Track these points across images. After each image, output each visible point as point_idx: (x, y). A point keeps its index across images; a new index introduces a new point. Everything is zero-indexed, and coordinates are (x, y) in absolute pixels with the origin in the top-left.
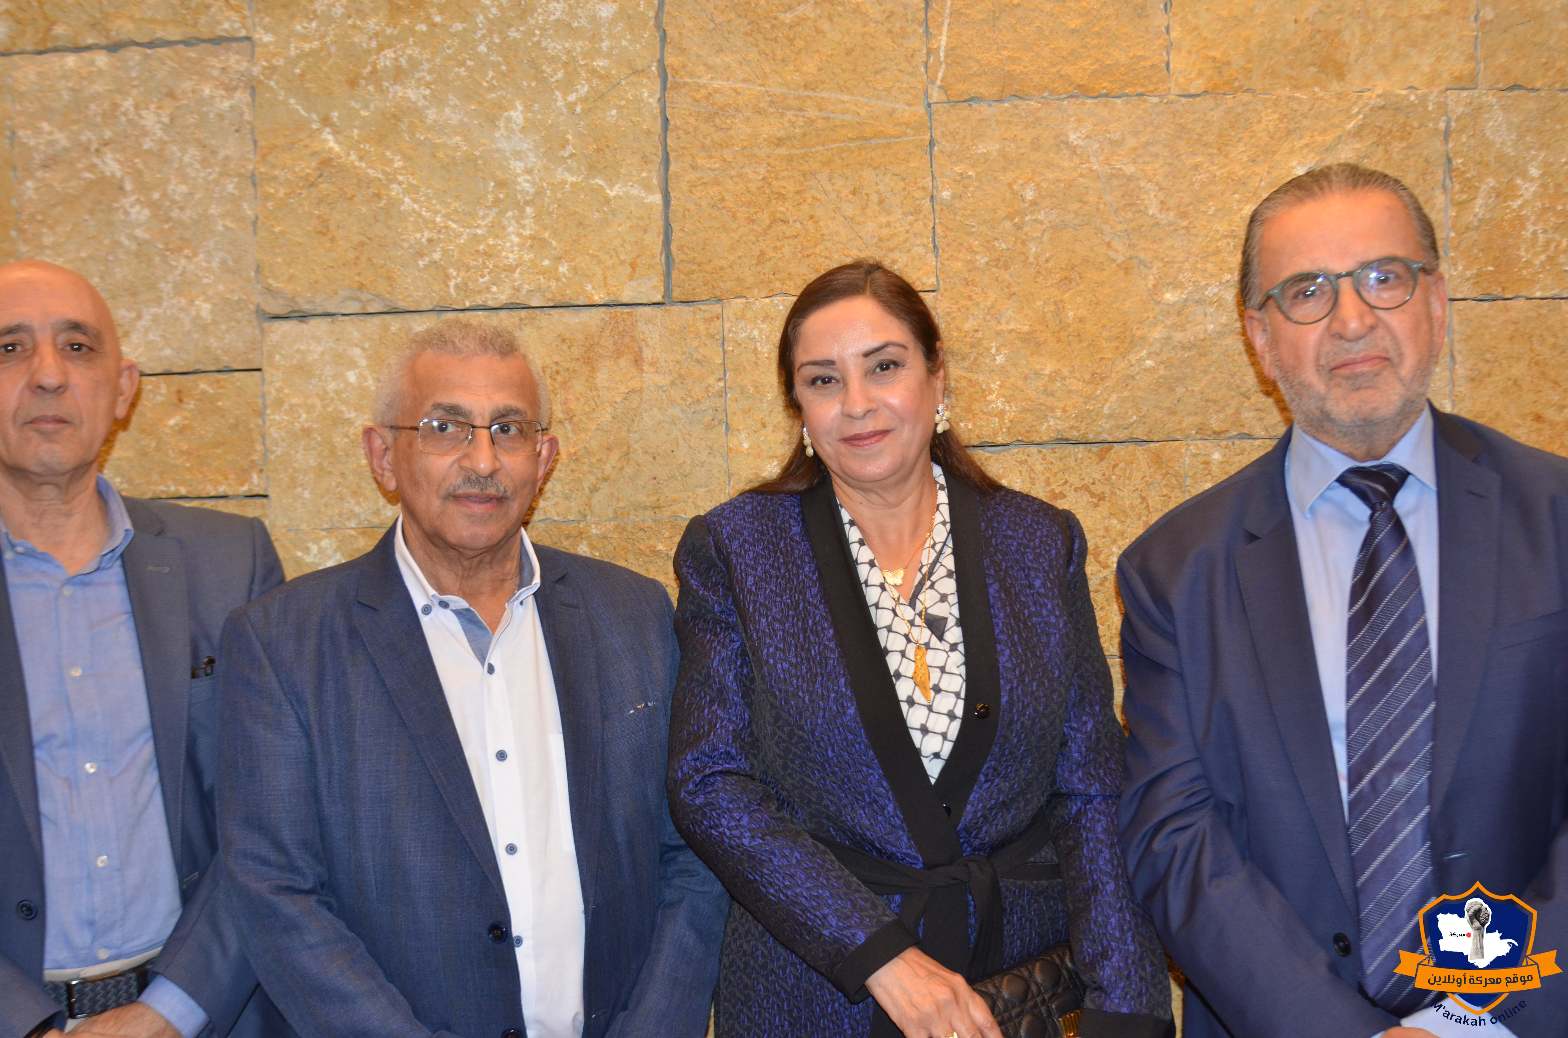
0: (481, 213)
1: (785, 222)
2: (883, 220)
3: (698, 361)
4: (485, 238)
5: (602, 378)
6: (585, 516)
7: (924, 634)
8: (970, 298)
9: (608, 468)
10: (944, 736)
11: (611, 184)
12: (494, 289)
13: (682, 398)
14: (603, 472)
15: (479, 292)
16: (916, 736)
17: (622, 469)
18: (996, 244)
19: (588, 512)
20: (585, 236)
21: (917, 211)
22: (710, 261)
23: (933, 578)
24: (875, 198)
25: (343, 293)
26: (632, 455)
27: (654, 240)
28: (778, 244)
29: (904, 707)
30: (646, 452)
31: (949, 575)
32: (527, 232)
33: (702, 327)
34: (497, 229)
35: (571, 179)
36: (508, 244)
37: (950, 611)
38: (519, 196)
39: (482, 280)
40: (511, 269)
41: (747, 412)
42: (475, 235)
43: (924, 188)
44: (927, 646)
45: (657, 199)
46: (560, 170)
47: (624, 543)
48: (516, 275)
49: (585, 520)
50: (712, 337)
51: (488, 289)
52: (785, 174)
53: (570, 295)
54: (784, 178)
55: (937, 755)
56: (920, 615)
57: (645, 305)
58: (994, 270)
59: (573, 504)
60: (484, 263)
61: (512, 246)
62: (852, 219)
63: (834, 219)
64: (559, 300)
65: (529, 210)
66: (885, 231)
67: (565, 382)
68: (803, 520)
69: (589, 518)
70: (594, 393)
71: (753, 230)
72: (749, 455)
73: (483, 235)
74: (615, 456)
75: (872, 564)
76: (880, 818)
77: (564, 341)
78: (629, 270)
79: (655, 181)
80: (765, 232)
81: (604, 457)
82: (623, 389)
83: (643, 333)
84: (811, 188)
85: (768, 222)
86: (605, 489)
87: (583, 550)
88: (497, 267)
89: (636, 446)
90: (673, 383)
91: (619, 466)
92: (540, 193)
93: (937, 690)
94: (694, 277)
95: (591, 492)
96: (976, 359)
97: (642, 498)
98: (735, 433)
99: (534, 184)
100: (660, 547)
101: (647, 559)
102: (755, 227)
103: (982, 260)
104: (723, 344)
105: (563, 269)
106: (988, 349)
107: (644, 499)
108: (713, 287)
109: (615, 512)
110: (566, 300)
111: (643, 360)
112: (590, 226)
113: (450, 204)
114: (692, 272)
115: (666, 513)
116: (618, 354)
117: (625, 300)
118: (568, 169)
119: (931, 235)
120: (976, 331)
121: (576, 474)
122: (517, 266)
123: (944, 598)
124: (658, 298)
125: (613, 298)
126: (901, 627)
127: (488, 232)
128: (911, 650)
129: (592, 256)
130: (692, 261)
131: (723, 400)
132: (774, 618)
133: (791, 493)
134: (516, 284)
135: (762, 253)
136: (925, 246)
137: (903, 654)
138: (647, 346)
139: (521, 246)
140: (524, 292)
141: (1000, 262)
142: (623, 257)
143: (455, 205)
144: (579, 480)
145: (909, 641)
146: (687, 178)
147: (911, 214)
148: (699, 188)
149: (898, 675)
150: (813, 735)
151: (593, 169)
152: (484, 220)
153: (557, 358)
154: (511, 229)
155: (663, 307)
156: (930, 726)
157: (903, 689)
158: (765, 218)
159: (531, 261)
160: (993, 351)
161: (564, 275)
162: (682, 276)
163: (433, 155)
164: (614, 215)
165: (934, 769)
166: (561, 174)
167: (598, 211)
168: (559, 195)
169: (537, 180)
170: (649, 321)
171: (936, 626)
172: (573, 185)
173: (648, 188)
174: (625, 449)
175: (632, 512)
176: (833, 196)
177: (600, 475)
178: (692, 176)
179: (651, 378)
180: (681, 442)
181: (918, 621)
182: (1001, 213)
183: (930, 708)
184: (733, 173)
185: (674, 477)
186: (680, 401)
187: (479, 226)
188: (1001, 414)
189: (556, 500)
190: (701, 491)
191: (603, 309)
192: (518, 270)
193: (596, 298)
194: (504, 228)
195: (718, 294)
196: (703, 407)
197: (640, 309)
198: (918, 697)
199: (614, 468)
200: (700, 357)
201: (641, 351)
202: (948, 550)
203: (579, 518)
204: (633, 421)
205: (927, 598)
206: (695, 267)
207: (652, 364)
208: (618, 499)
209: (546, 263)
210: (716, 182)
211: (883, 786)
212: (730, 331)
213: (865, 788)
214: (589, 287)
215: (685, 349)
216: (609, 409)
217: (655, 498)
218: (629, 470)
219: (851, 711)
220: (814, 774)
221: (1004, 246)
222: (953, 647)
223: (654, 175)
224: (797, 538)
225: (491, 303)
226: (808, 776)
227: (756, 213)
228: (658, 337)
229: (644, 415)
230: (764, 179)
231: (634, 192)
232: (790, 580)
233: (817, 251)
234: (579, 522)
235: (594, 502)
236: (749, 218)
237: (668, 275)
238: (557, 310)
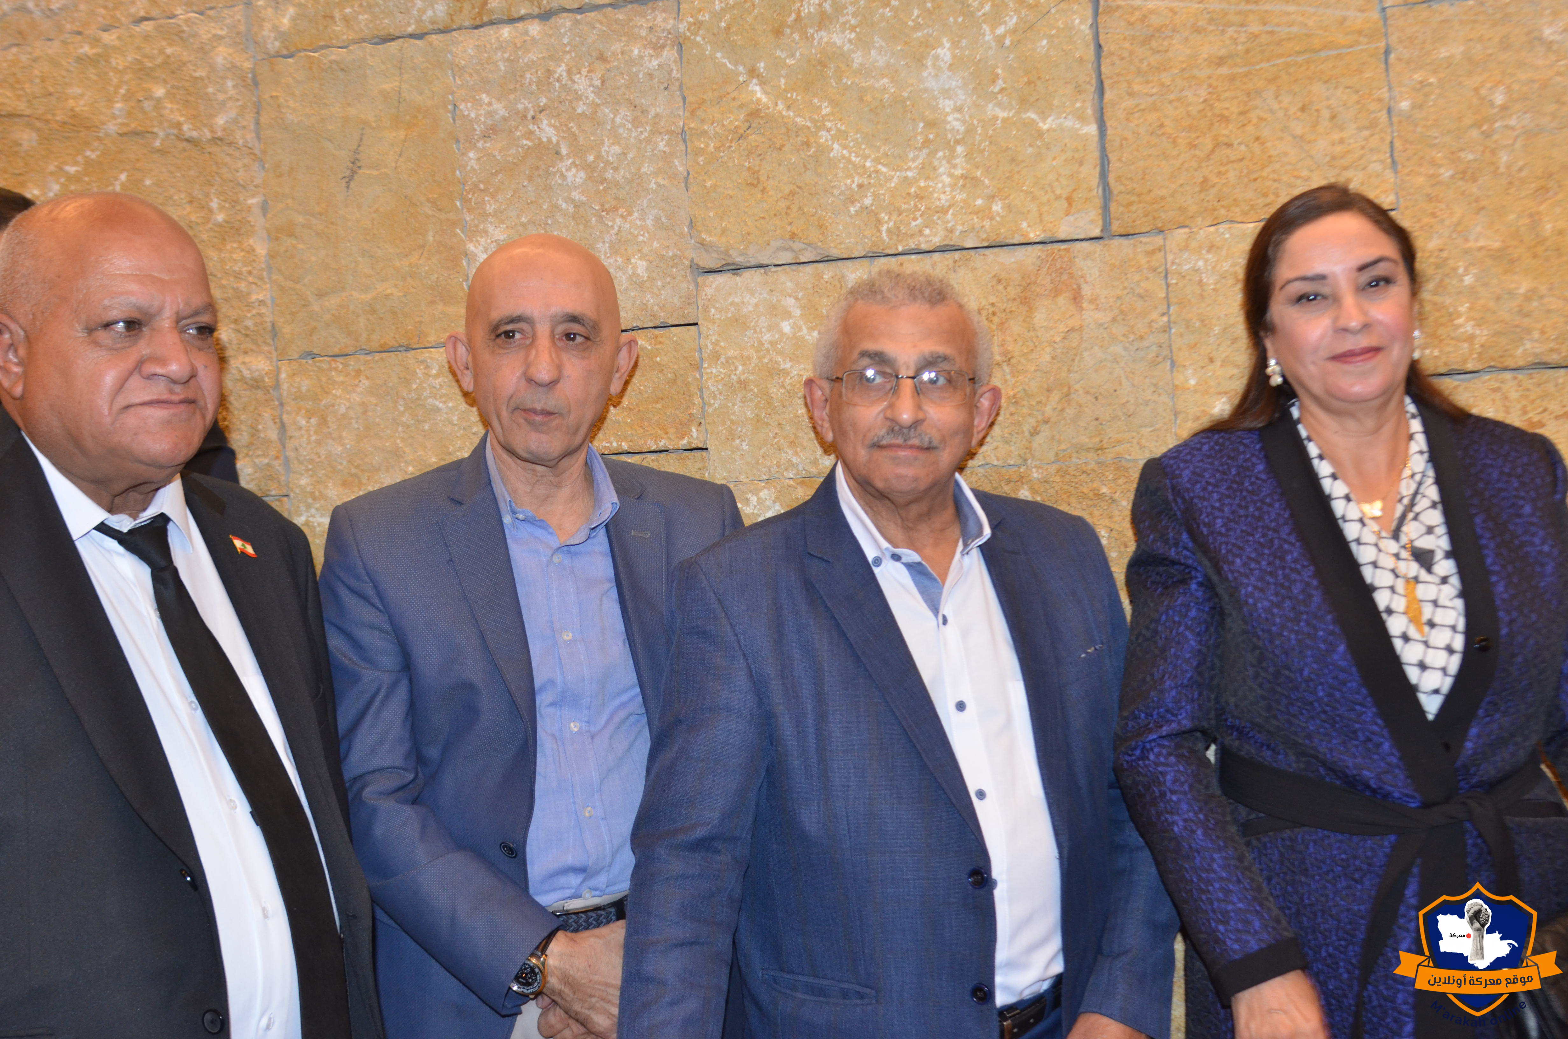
0: (911, 155)
1: (1229, 145)
2: (1336, 136)
3: (1140, 296)
4: (916, 180)
5: (1040, 317)
6: (1026, 460)
7: (1413, 568)
8: (1433, 215)
9: (1048, 409)
10: (1444, 670)
11: (1044, 116)
12: (927, 231)
13: (1124, 335)
14: (1043, 414)
15: (912, 236)
16: (1413, 674)
17: (1063, 410)
18: (1462, 155)
19: (1028, 455)
20: (1018, 172)
21: (1372, 125)
22: (1150, 191)
23: (1417, 509)
24: (1326, 114)
25: (779, 243)
26: (1073, 396)
27: (1090, 173)
28: (1223, 169)
29: (1398, 644)
30: (1087, 393)
31: (1434, 505)
32: (958, 172)
33: (1143, 260)
34: (928, 170)
35: (1002, 114)
36: (940, 185)
37: (1440, 543)
38: (949, 136)
39: (914, 223)
40: (944, 211)
41: (1193, 346)
42: (906, 178)
43: (1380, 100)
44: (1416, 580)
45: (1092, 129)
46: (990, 106)
47: (1066, 487)
48: (949, 216)
49: (1026, 464)
50: (1154, 270)
51: (920, 232)
52: (1227, 94)
53: (1005, 234)
54: (1226, 99)
55: (1436, 691)
56: (1404, 547)
57: (1082, 240)
58: (1460, 183)
59: (1013, 448)
60: (915, 206)
61: (944, 187)
62: (1301, 137)
63: (1281, 139)
64: (993, 239)
65: (960, 149)
66: (1339, 149)
67: (1002, 324)
69: (1029, 462)
70: (1032, 334)
71: (1195, 156)
72: (1196, 391)
73: (914, 178)
74: (1055, 396)
75: (1347, 498)
76: (1376, 757)
77: (999, 281)
78: (1066, 205)
79: (1089, 111)
80: (1208, 157)
81: (1044, 399)
82: (1062, 328)
83: (1082, 269)
84: (1256, 108)
85: (1210, 147)
86: (1045, 432)
87: (1024, 494)
88: (929, 209)
89: (1077, 386)
90: (1114, 320)
91: (1060, 407)
92: (970, 131)
93: (1432, 624)
94: (1134, 208)
95: (1032, 435)
96: (1441, 281)
97: (1084, 439)
98: (1181, 369)
99: (964, 122)
100: (1104, 490)
101: (1090, 503)
102: (1197, 152)
103: (1446, 173)
104: (1166, 277)
105: (997, 207)
106: (1455, 269)
107: (1087, 440)
108: (1154, 218)
109: (1057, 455)
110: (1000, 240)
111: (1082, 297)
112: (1023, 161)
113: (879, 147)
114: (1131, 204)
115: (1110, 455)
116: (1056, 292)
117: (1062, 236)
118: (999, 105)
119: (1388, 150)
120: (1441, 250)
121: (1016, 417)
122: (950, 207)
123: (1430, 530)
124: (1097, 232)
125: (1049, 234)
126: (1387, 562)
127: (919, 174)
128: (1400, 585)
129: (1026, 192)
130: (1131, 192)
131: (1167, 335)
132: (1249, 558)
133: (1250, 430)
134: (950, 225)
135: (1205, 180)
136: (1382, 162)
137: (1392, 589)
138: (1086, 282)
139: (953, 186)
140: (957, 233)
141: (1467, 174)
142: (1058, 192)
143: (885, 148)
144: (1019, 424)
145: (1397, 576)
146: (1123, 105)
147: (1367, 128)
148: (1136, 115)
149: (1389, 611)
150: (1301, 674)
151: (1024, 103)
152: (916, 160)
153: (992, 299)
154: (942, 170)
155: (1101, 242)
156: (1428, 661)
157: (1396, 625)
158: (1207, 143)
159: (964, 201)
160: (1461, 271)
161: (998, 214)
162: (1121, 209)
163: (861, 99)
164: (1048, 149)
165: (1432, 705)
166: (991, 110)
167: (1031, 145)
168: (991, 132)
169: (967, 117)
170: (1087, 256)
171: (1424, 558)
172: (1004, 120)
173: (1082, 118)
174: (1065, 390)
175: (1074, 455)
176: (1280, 114)
177: (1040, 418)
178: (1129, 103)
179: (1091, 316)
180: (1124, 380)
181: (1405, 554)
182: (1468, 121)
183: (1426, 644)
184: (1172, 97)
185: (1115, 418)
186: (1122, 338)
187: (909, 169)
188: (1471, 338)
189: (995, 444)
190: (1145, 431)
191: (1040, 246)
192: (951, 212)
193: (1032, 235)
194: (935, 169)
195: (1160, 225)
196: (1146, 343)
197: (1078, 245)
198: (1413, 633)
199: (1054, 409)
200: (1142, 291)
201: (1079, 288)
202: (1430, 481)
203: (1019, 462)
204: (1073, 360)
205: (1412, 531)
206: (1134, 198)
207: (1092, 301)
208: (1059, 442)
209: (979, 202)
210: (1154, 108)
211: (1376, 724)
212: (1173, 263)
213: (1358, 726)
214: (1024, 225)
215: (1126, 284)
216: (1048, 350)
217: (1097, 440)
218: (1070, 412)
219: (1342, 648)
220: (1302, 714)
221: (1471, 157)
222: (1445, 580)
223: (1089, 104)
224: (1263, 476)
225: (924, 247)
226: (1294, 716)
227: (1198, 137)
228: (1097, 273)
229: (1085, 354)
230: (1205, 101)
231: (1069, 123)
232: (1260, 519)
233: (1265, 174)
234: (1019, 466)
235: (1035, 445)
236: (1190, 143)
237: (1105, 209)
238: (991, 250)
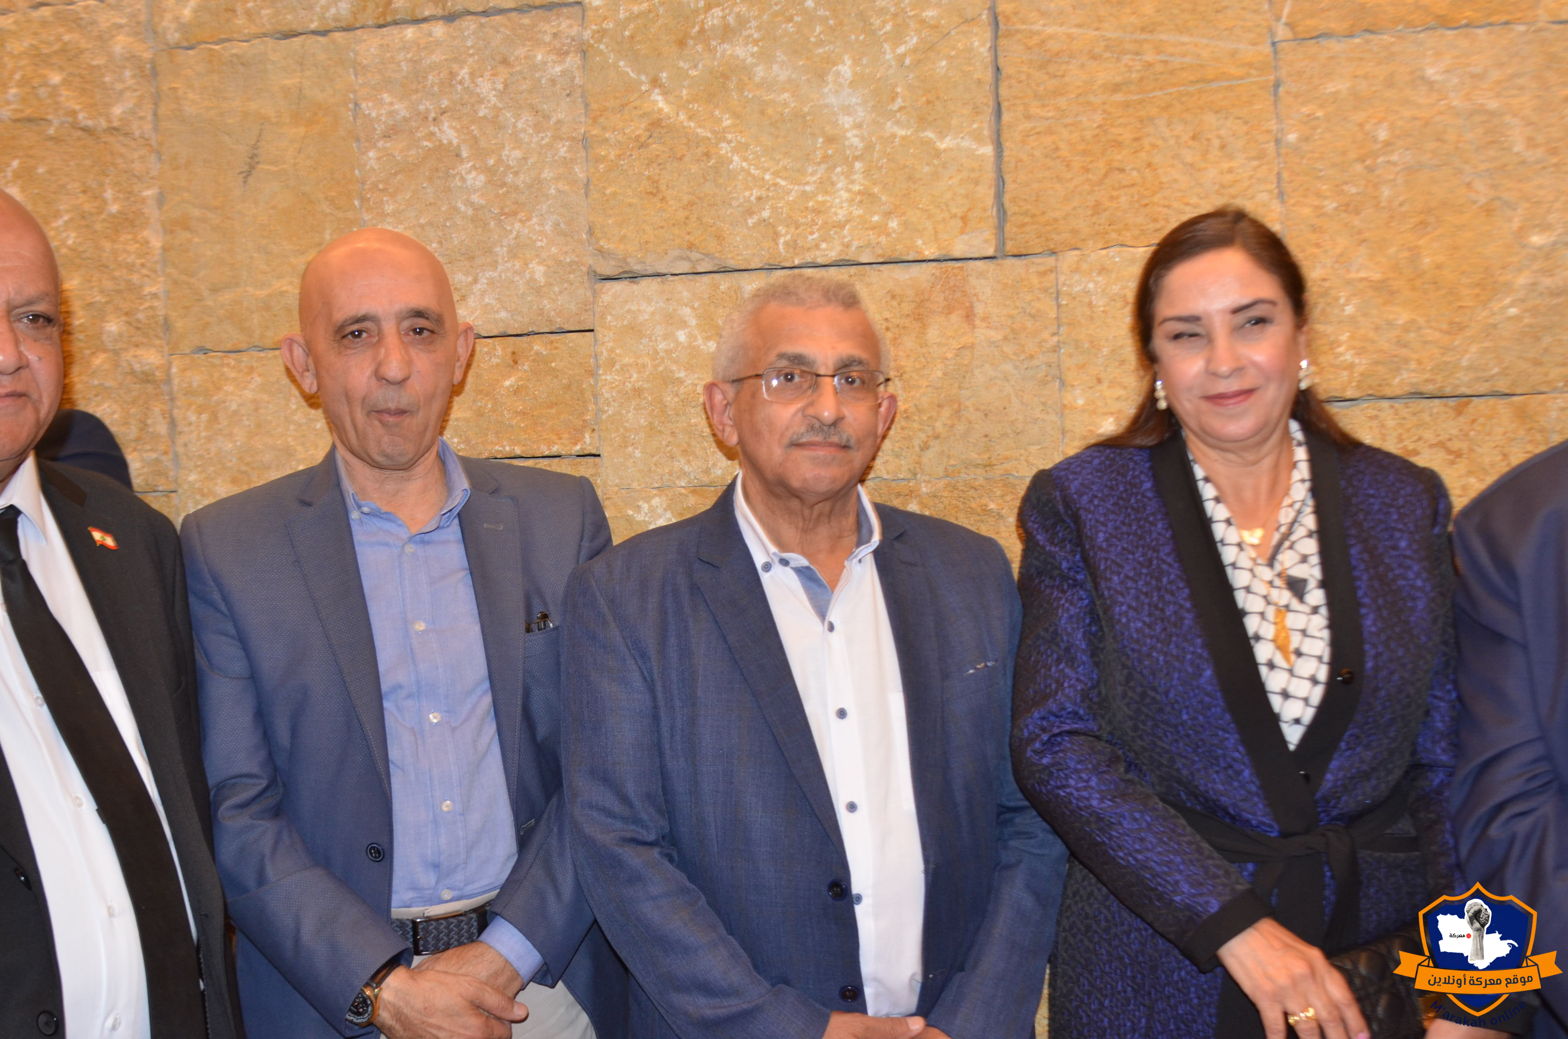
0: (810, 170)
1: (1121, 170)
2: (1226, 165)
3: (1032, 316)
4: (814, 194)
5: (933, 334)
6: (915, 474)
7: (1285, 597)
8: (1318, 245)
9: (938, 425)
10: (1306, 700)
11: (942, 135)
12: (824, 245)
13: (1015, 354)
14: (934, 430)
15: (809, 249)
16: (1276, 703)
17: (952, 426)
18: (1346, 188)
19: (918, 470)
20: (915, 190)
21: (1261, 156)
22: (1043, 213)
23: (1293, 538)
24: (1216, 143)
25: (676, 253)
26: (963, 412)
27: (986, 193)
28: (1115, 194)
29: (1264, 671)
30: (977, 409)
31: (1310, 534)
32: (856, 188)
33: (1035, 280)
34: (826, 185)
35: (901, 132)
36: (837, 201)
37: (1311, 572)
38: (848, 152)
39: (810, 238)
40: (841, 226)
41: (1082, 367)
42: (804, 192)
43: (1268, 132)
44: (1287, 607)
45: (988, 150)
46: (889, 124)
47: (954, 502)
48: (846, 232)
49: (915, 478)
50: (1046, 290)
51: (817, 246)
52: (1121, 121)
53: (900, 251)
54: (1119, 125)
55: (1297, 721)
56: (1278, 575)
57: (976, 259)
58: (1344, 215)
59: (903, 462)
60: (813, 220)
61: (841, 202)
62: (1192, 165)
63: (1173, 166)
64: (889, 255)
65: (858, 165)
66: (1227, 178)
67: (895, 339)
68: (1154, 476)
69: (919, 476)
70: (924, 350)
71: (1088, 180)
72: (1083, 411)
73: (812, 192)
74: (946, 412)
75: (1228, 522)
76: (1236, 784)
77: (893, 297)
78: (961, 224)
79: (986, 133)
80: (1101, 182)
81: (934, 414)
82: (955, 345)
83: (975, 288)
84: (1148, 135)
85: (1103, 171)
86: (936, 447)
87: (913, 507)
88: (826, 223)
89: (968, 403)
90: (1005, 338)
91: (949, 422)
92: (869, 147)
93: (1299, 653)
94: (1028, 229)
95: (922, 449)
96: (1323, 309)
97: (974, 455)
98: (1069, 389)
99: (863, 139)
100: (992, 506)
101: (977, 518)
102: (1090, 176)
103: (1330, 206)
104: (1057, 298)
105: (893, 224)
106: (1337, 299)
107: (976, 456)
108: (1047, 240)
109: (946, 470)
110: (896, 256)
111: (974, 315)
112: (920, 179)
113: (779, 160)
114: (1023, 225)
115: (998, 471)
116: (949, 310)
117: (957, 254)
118: (898, 123)
119: (1275, 181)
120: (1324, 280)
121: (906, 432)
122: (847, 221)
123: (1304, 559)
124: (990, 252)
125: (943, 252)
126: (1260, 588)
127: (817, 188)
128: (1271, 612)
129: (922, 210)
130: (1025, 213)
131: (1056, 355)
132: (1127, 577)
133: (1141, 448)
134: (846, 240)
135: (1098, 204)
136: (1270, 192)
137: (1262, 614)
138: (979, 301)
139: (851, 201)
140: (853, 249)
141: (1350, 207)
142: (954, 210)
143: (785, 162)
144: (909, 438)
145: (1269, 603)
146: (1020, 128)
147: (1254, 158)
148: (1032, 138)
149: (1257, 638)
150: (1167, 697)
151: (923, 122)
152: (814, 175)
153: (887, 315)
154: (839, 185)
155: (994, 261)
156: (1292, 690)
157: (1263, 652)
158: (1101, 166)
159: (861, 217)
160: (1342, 301)
161: (894, 231)
162: (1015, 229)
163: (762, 113)
164: (944, 167)
165: (1293, 735)
166: (890, 128)
167: (928, 164)
168: (889, 150)
169: (866, 134)
170: (981, 275)
171: (1297, 587)
172: (903, 138)
173: (979, 139)
174: (956, 406)
175: (963, 470)
176: (1172, 142)
177: (930, 433)
178: (1025, 126)
179: (982, 333)
180: (1013, 398)
181: (1278, 582)
182: (1352, 155)
183: (1291, 673)
184: (1068, 121)
185: (1005, 435)
186: (1013, 357)
187: (807, 183)
188: (1351, 367)
189: (886, 458)
190: (1034, 449)
191: (934, 264)
192: (847, 227)
193: (927, 253)
194: (833, 184)
195: (1052, 246)
196: (1035, 362)
197: (971, 263)
198: (1279, 660)
199: (945, 425)
200: (1033, 311)
201: (972, 307)
202: (1309, 510)
203: (909, 476)
204: (964, 377)
205: (1286, 559)
206: (1027, 220)
207: (985, 319)
208: (949, 457)
209: (876, 218)
210: (1050, 131)
211: (1238, 751)
212: (1064, 285)
213: (1220, 752)
214: (919, 242)
215: (1018, 304)
216: (940, 366)
217: (986, 456)
218: (961, 428)
219: (1208, 672)
220: (1166, 737)
221: (1354, 190)
222: (1315, 610)
223: (986, 125)
224: (1149, 494)
225: (820, 261)
226: (1160, 738)
227: (1091, 162)
228: (990, 292)
229: (976, 372)
230: (1099, 127)
231: (966, 143)
232: (1141, 537)
233: (1155, 199)
234: (909, 480)
235: (924, 460)
236: (1083, 167)
237: (1000, 228)
238: (886, 266)
